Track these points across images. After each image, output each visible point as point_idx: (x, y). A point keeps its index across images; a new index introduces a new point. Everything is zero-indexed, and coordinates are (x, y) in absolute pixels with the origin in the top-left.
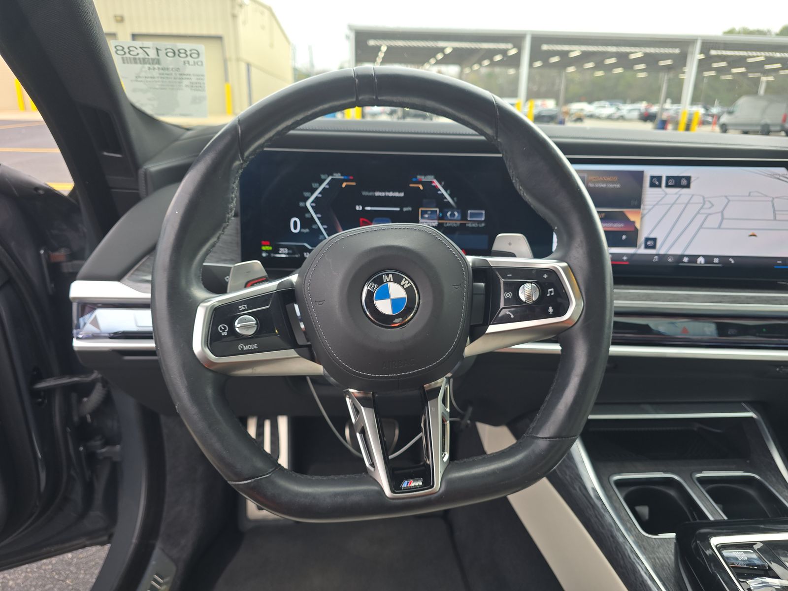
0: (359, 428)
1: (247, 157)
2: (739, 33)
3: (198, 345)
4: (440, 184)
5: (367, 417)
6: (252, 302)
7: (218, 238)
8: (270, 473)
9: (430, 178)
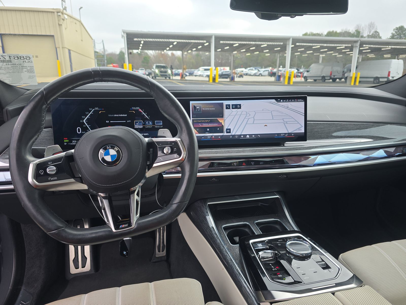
0: (103, 208)
1: (49, 103)
2: (309, 35)
3: (30, 179)
4: (142, 111)
5: (106, 203)
6: (54, 161)
7: (38, 136)
8: (64, 227)
9: (138, 108)
